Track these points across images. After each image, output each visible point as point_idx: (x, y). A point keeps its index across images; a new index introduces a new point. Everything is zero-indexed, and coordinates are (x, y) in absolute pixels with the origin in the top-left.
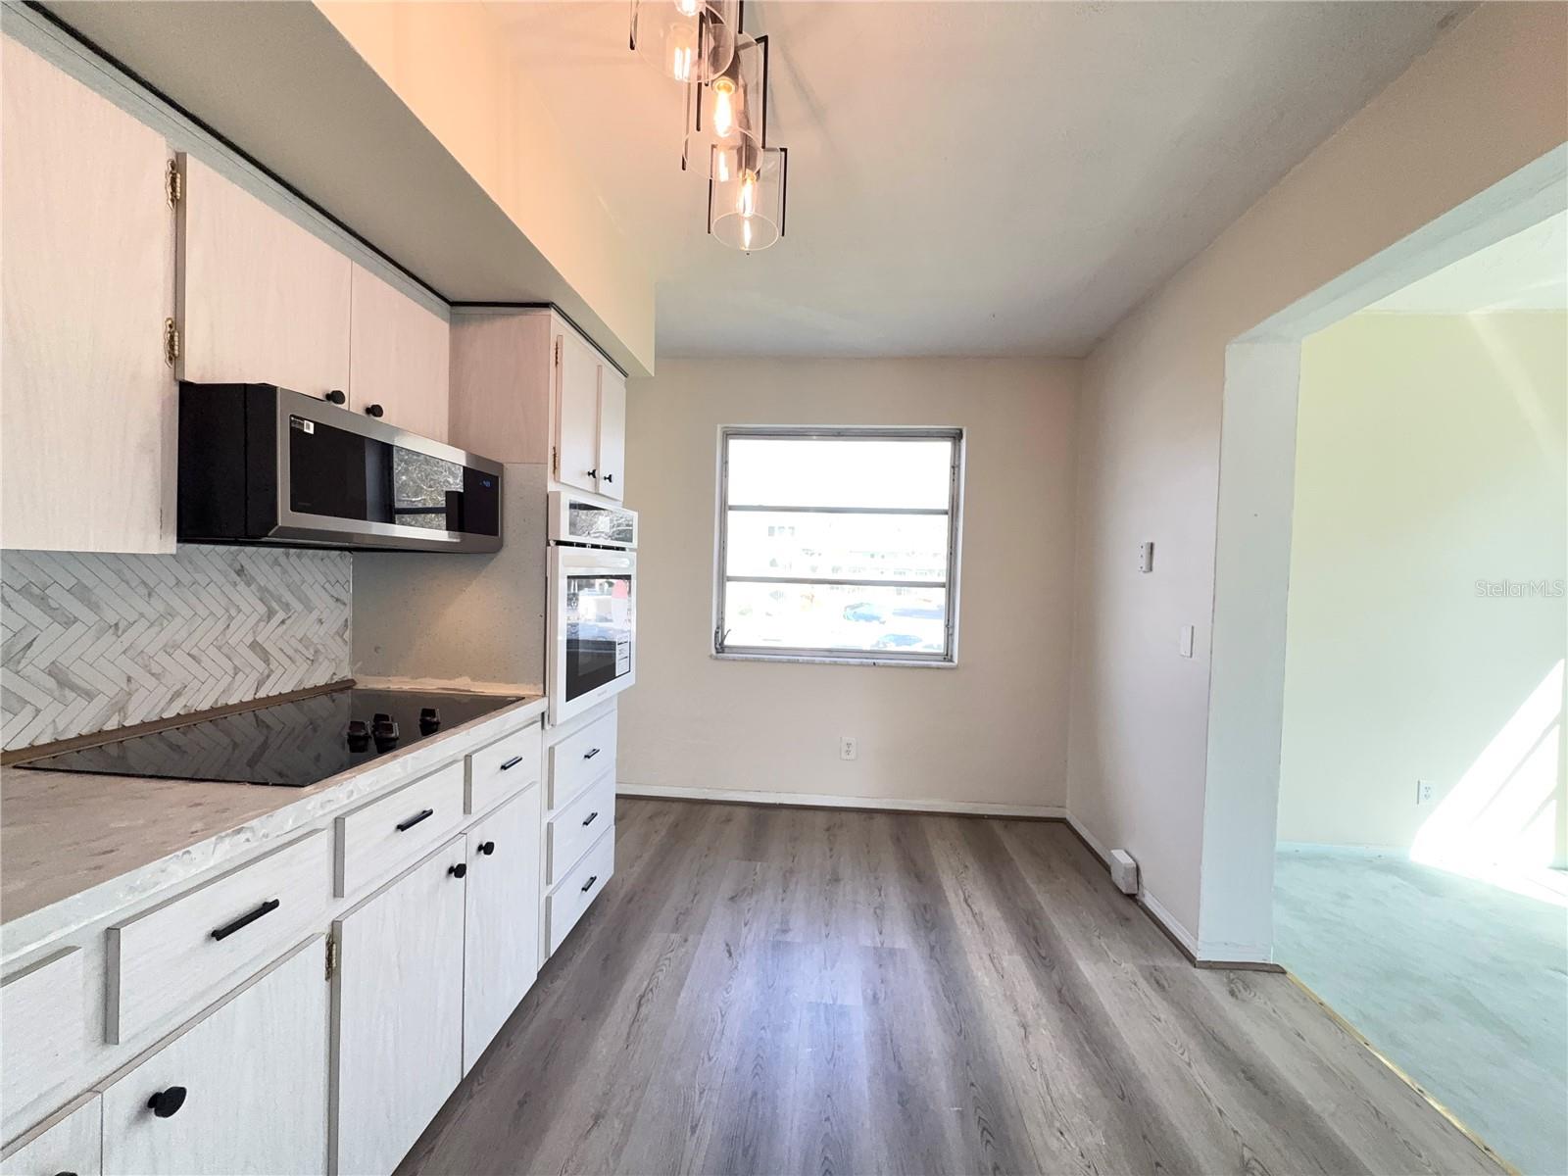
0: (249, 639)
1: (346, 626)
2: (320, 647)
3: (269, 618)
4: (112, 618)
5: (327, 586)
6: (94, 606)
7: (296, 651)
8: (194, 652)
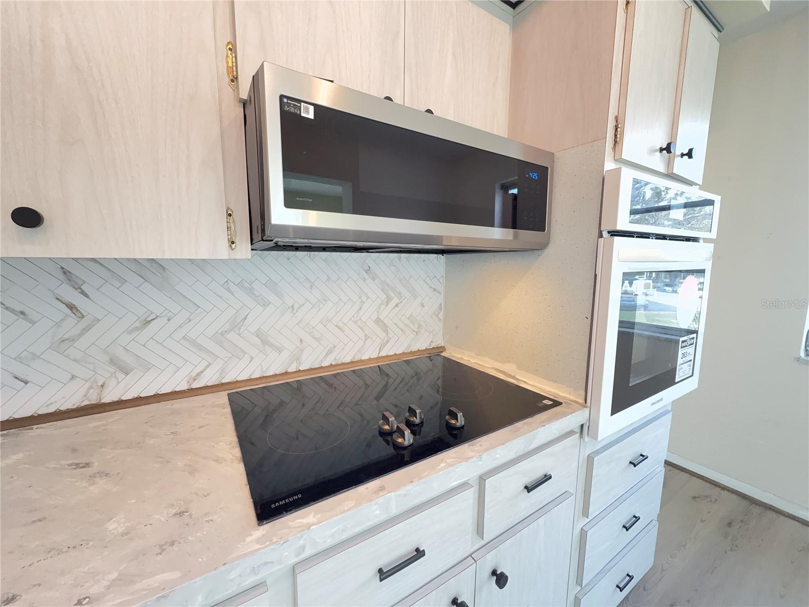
0: (374, 317)
1: (440, 308)
2: (423, 324)
3: (388, 303)
4: (290, 302)
5: (428, 280)
7: (406, 325)
8: (340, 324)
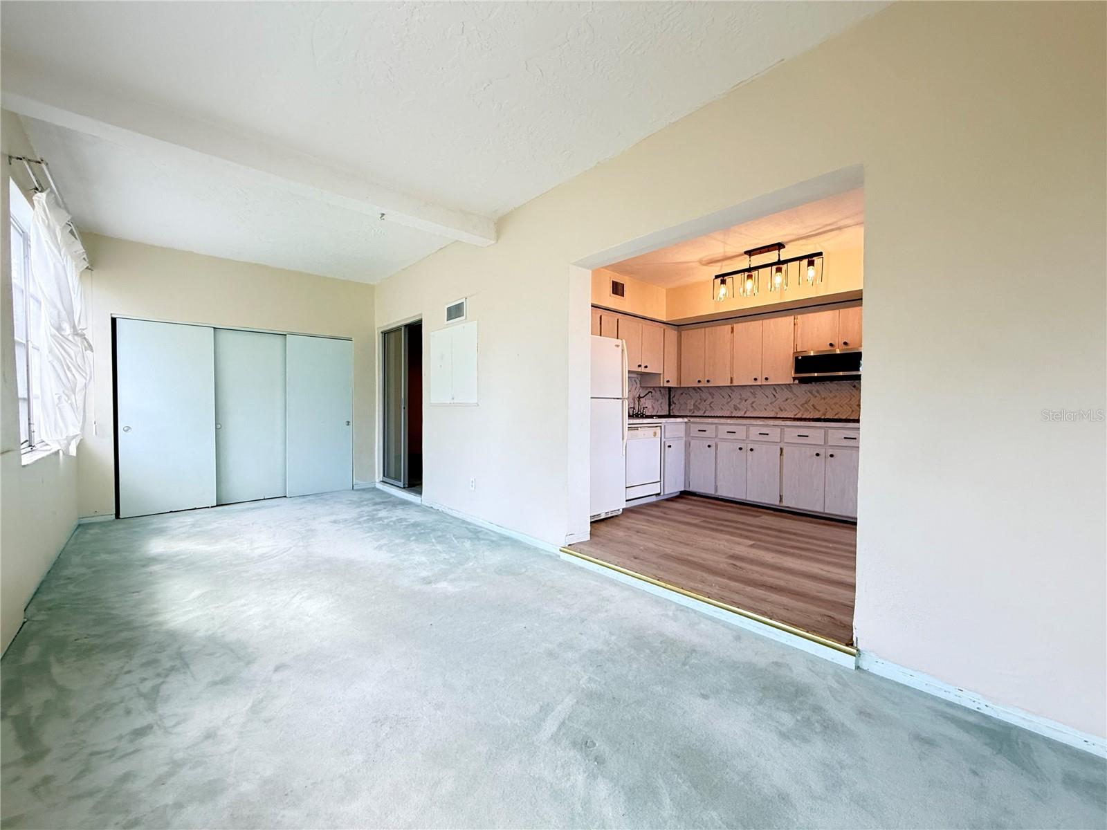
4: (823, 396)
6: (820, 394)
